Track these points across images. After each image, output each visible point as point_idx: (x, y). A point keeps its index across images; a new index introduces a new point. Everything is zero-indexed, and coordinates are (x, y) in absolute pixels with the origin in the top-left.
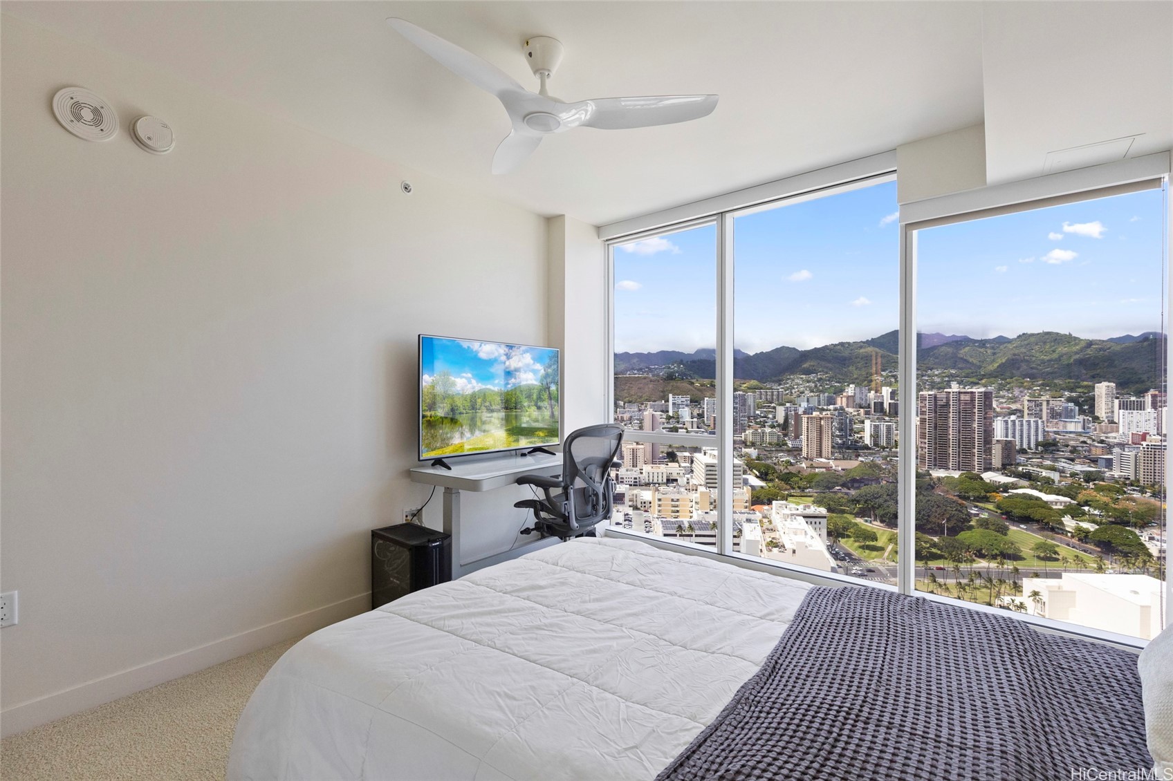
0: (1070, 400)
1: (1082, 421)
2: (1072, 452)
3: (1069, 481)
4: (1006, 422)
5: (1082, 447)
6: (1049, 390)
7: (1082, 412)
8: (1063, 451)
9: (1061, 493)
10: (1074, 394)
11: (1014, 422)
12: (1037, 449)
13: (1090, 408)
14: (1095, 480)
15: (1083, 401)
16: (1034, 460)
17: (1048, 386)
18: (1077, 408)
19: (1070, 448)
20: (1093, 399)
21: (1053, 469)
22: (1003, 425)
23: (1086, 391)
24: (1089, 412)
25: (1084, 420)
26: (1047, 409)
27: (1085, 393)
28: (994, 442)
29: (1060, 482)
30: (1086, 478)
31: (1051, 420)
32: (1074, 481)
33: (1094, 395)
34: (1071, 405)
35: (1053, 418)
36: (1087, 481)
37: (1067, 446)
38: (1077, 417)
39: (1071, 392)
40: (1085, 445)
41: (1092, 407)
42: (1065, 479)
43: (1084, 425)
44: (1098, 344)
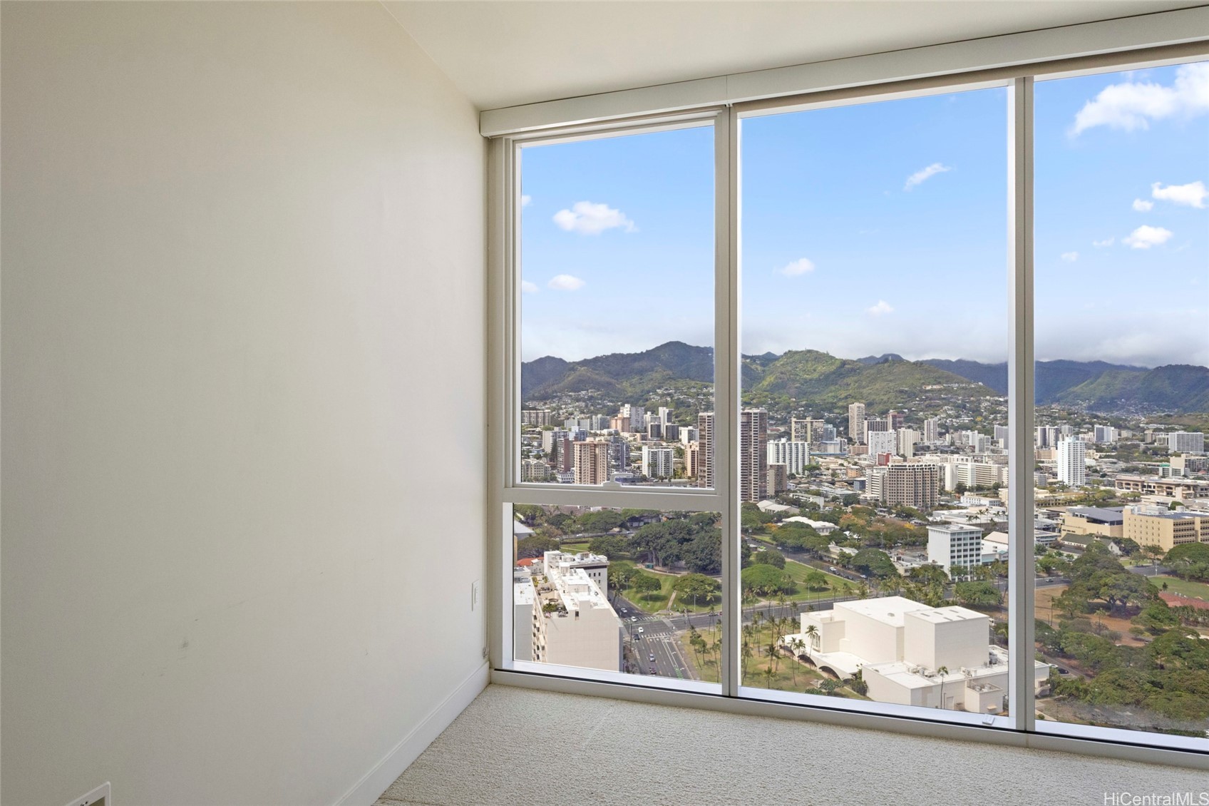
0: (828, 421)
1: (839, 442)
2: (832, 475)
3: (832, 505)
4: (777, 446)
5: (841, 470)
6: (812, 411)
7: (839, 434)
8: (825, 475)
9: (826, 519)
10: (832, 415)
11: (784, 444)
12: (804, 473)
13: (845, 429)
14: (852, 504)
15: (839, 422)
16: (802, 486)
17: (811, 406)
18: (835, 429)
19: (830, 471)
20: (847, 420)
21: (818, 494)
22: (775, 447)
23: (841, 412)
24: (845, 434)
25: (841, 441)
26: (812, 431)
27: (841, 414)
28: (768, 467)
29: (824, 507)
30: (846, 502)
31: (814, 442)
32: (836, 505)
33: (848, 416)
34: (830, 426)
35: (816, 441)
36: (846, 505)
37: (828, 469)
38: (835, 439)
39: (830, 413)
40: (843, 468)
41: (847, 428)
42: (828, 504)
43: (841, 447)
44: (850, 364)
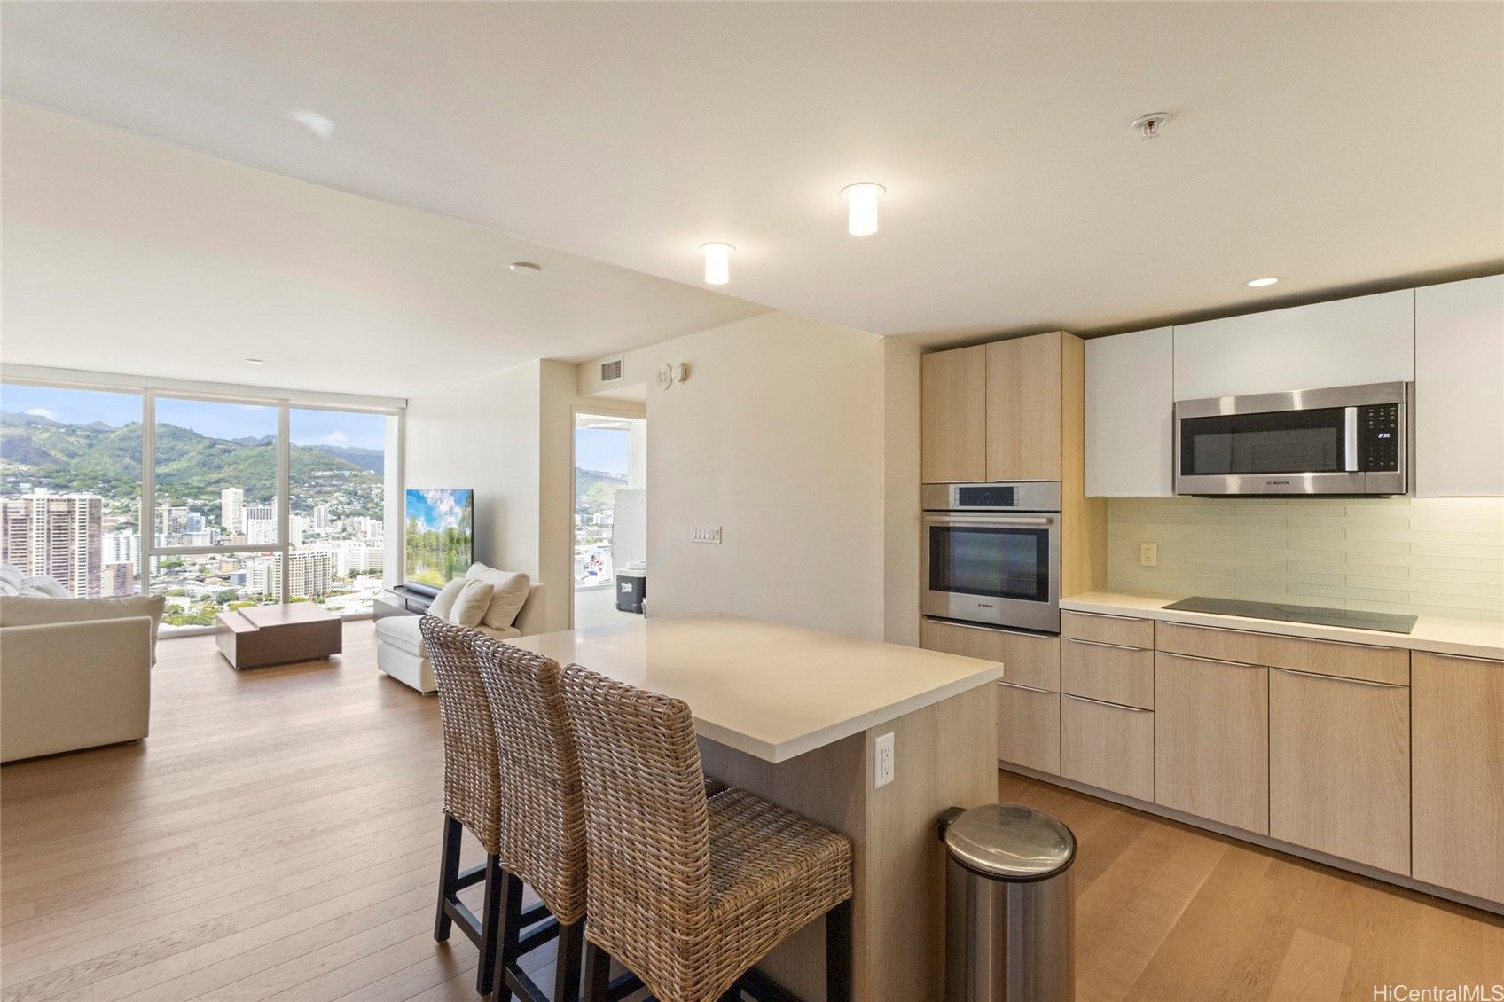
0: (194, 509)
1: (209, 533)
2: (201, 571)
3: (201, 606)
4: (117, 540)
5: (212, 564)
6: (168, 497)
7: (209, 523)
8: (190, 571)
9: (194, 622)
10: (198, 502)
11: (128, 539)
12: (158, 571)
13: (217, 517)
14: (229, 600)
15: (209, 510)
16: (156, 586)
17: (167, 492)
18: (204, 518)
19: (197, 567)
20: (219, 508)
21: (182, 594)
22: (113, 543)
23: (211, 498)
24: (216, 523)
25: (212, 532)
26: (169, 521)
27: (210, 501)
28: (103, 568)
29: (191, 608)
30: (220, 600)
31: (174, 534)
32: (206, 605)
33: (221, 503)
34: (197, 515)
35: (176, 532)
36: (220, 603)
37: (194, 565)
38: (204, 529)
39: (195, 499)
40: (214, 561)
41: (219, 516)
42: (196, 605)
43: (212, 538)
44: (222, 444)
